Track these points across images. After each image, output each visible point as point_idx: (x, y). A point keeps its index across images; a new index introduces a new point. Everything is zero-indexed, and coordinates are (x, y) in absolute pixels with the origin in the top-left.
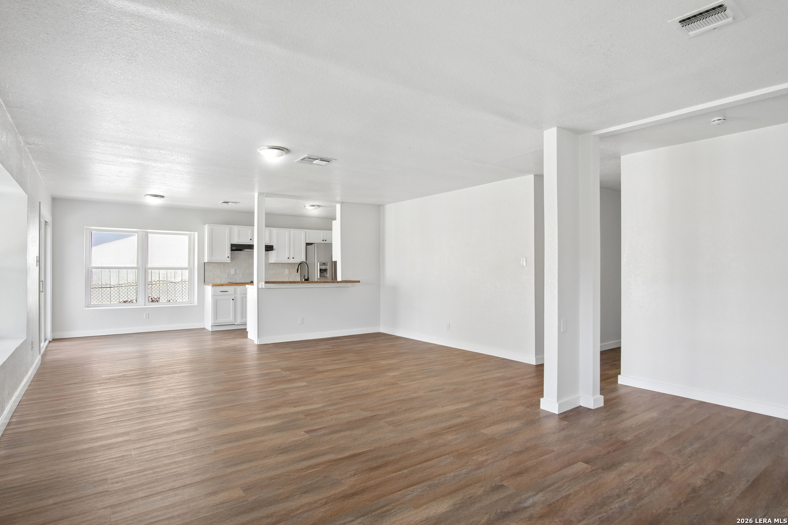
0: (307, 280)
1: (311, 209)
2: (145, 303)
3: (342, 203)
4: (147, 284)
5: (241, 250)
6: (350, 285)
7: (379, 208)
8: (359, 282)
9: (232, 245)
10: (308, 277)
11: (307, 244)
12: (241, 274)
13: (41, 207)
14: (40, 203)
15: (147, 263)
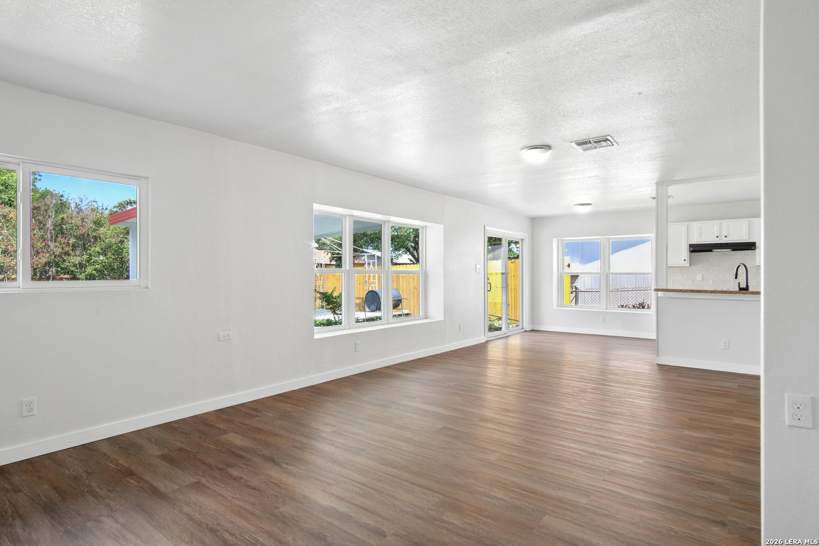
0: (744, 290)
9: (692, 245)
10: (747, 286)
12: (711, 280)
13: (487, 228)
14: (485, 226)
15: (609, 268)
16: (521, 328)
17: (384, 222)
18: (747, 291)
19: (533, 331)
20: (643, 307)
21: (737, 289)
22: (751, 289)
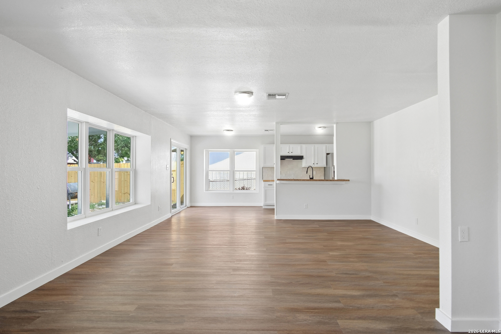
0: (312, 179)
1: (319, 130)
2: (233, 190)
3: (337, 123)
4: (234, 180)
5: (284, 159)
6: (344, 182)
7: (369, 124)
8: (349, 180)
9: (281, 157)
10: (313, 177)
11: (328, 154)
12: (284, 174)
13: (172, 141)
14: (171, 139)
15: (234, 168)
16: (185, 206)
17: (110, 130)
18: (313, 180)
19: (191, 207)
20: (244, 189)
21: (309, 179)
22: (314, 178)
